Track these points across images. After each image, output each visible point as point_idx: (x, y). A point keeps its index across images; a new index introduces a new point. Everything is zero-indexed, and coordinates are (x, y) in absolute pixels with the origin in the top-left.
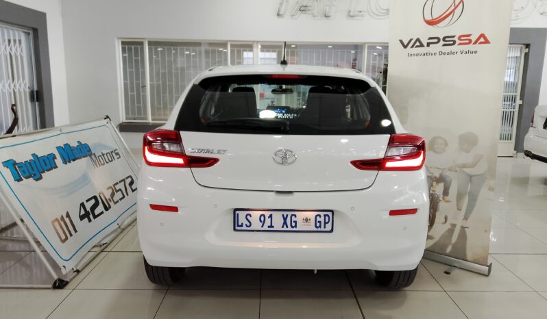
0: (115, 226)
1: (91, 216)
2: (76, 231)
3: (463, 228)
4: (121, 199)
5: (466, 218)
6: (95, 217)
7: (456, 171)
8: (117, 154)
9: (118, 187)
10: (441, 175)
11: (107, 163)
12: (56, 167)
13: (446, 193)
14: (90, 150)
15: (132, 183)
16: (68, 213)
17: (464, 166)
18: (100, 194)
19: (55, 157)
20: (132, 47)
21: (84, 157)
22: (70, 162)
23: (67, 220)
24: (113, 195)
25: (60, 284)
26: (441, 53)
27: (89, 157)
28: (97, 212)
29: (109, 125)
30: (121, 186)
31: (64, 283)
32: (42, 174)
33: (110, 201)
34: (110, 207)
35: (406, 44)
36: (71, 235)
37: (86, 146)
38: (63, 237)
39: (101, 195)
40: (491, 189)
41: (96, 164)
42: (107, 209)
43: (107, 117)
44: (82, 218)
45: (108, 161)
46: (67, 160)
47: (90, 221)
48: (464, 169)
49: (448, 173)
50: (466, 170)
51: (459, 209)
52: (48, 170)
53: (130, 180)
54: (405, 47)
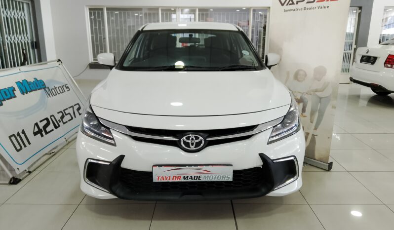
0: (63, 140)
1: (43, 133)
2: (29, 143)
3: (313, 135)
4: (69, 120)
5: (316, 129)
6: (47, 133)
7: (311, 94)
8: (67, 88)
9: (67, 112)
10: (301, 98)
11: (59, 94)
12: (15, 97)
13: (304, 110)
14: (44, 84)
15: (79, 109)
16: (23, 130)
17: (316, 91)
18: (51, 116)
19: (14, 89)
20: (96, 12)
21: (39, 89)
22: (27, 93)
23: (23, 136)
24: (62, 117)
25: (15, 181)
26: (305, 8)
27: (43, 90)
28: (48, 129)
29: (61, 66)
30: (70, 111)
31: (17, 181)
32: (3, 102)
33: (60, 122)
34: (59, 126)
35: (283, 3)
36: (25, 146)
37: (41, 81)
38: (18, 148)
39: (52, 118)
40: (334, 107)
41: (49, 95)
42: (56, 127)
43: (59, 60)
44: (35, 134)
45: (59, 92)
46: (24, 91)
47: (42, 136)
48: (316, 93)
49: (306, 96)
50: (318, 94)
51: (312, 122)
52: (8, 99)
53: (77, 106)
54: (283, 5)
